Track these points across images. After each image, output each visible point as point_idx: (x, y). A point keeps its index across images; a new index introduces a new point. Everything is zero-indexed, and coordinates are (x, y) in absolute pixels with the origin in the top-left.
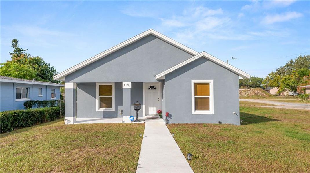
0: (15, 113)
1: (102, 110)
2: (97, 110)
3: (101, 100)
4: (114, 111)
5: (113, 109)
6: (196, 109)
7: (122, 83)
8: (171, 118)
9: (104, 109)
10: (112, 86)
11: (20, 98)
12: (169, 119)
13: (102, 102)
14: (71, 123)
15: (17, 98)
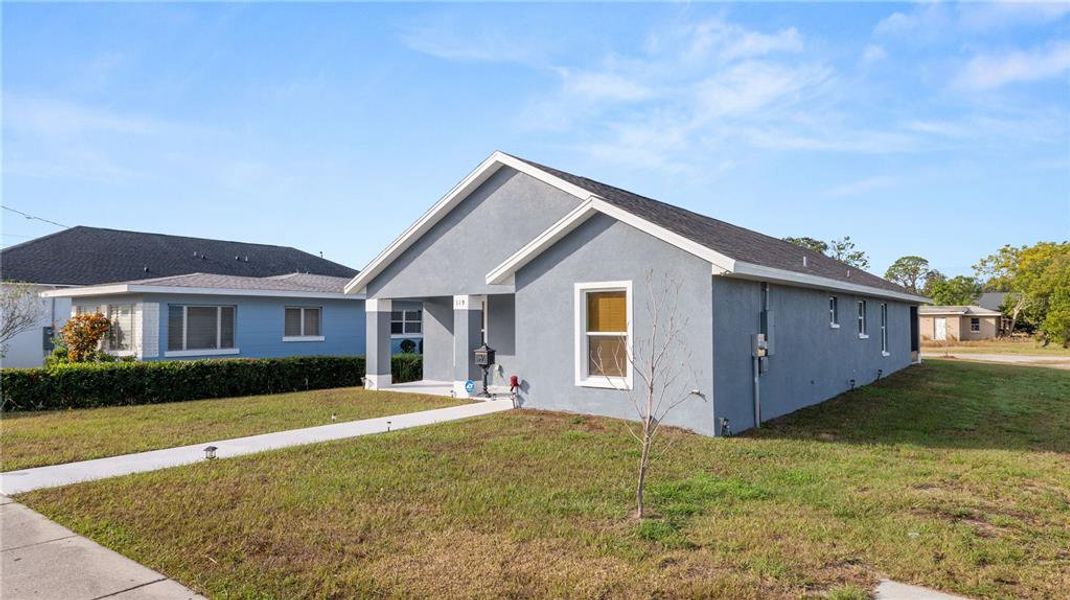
0: (301, 360)
6: (592, 370)
7: (452, 297)
8: (527, 393)
11: (401, 332)
12: (523, 395)
14: (374, 388)
15: (393, 332)
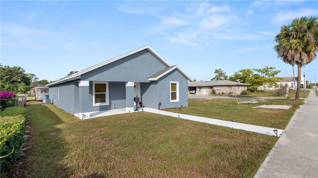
1: (98, 104)
2: (94, 105)
3: (97, 96)
4: (108, 104)
5: (107, 103)
9: (100, 103)
10: (105, 84)
13: (98, 98)
14: (88, 117)
